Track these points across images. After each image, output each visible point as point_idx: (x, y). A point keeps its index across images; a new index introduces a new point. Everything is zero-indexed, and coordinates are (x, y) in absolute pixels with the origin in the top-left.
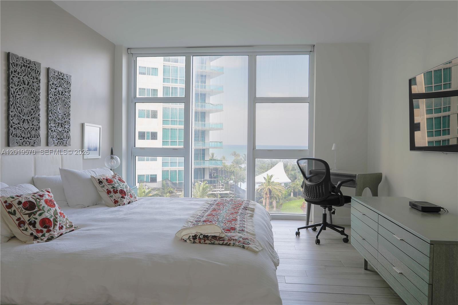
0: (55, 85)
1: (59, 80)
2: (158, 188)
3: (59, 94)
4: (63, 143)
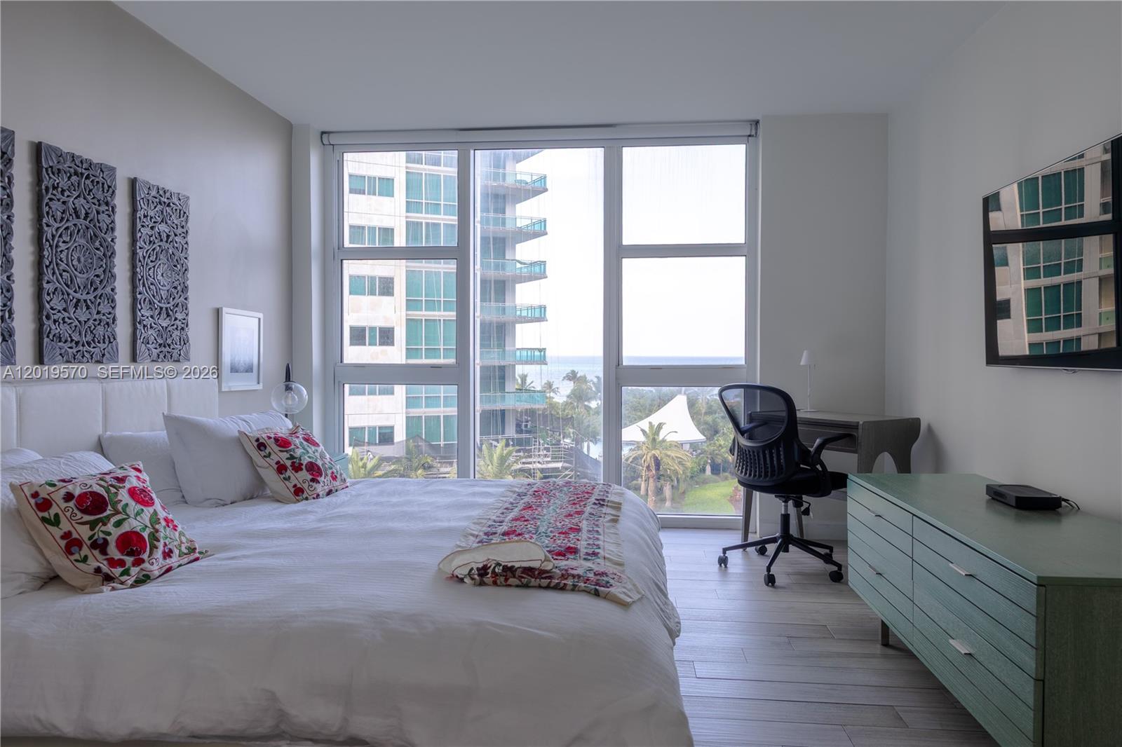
0: (151, 218)
1: (159, 206)
2: (397, 458)
3: (161, 240)
4: (171, 356)
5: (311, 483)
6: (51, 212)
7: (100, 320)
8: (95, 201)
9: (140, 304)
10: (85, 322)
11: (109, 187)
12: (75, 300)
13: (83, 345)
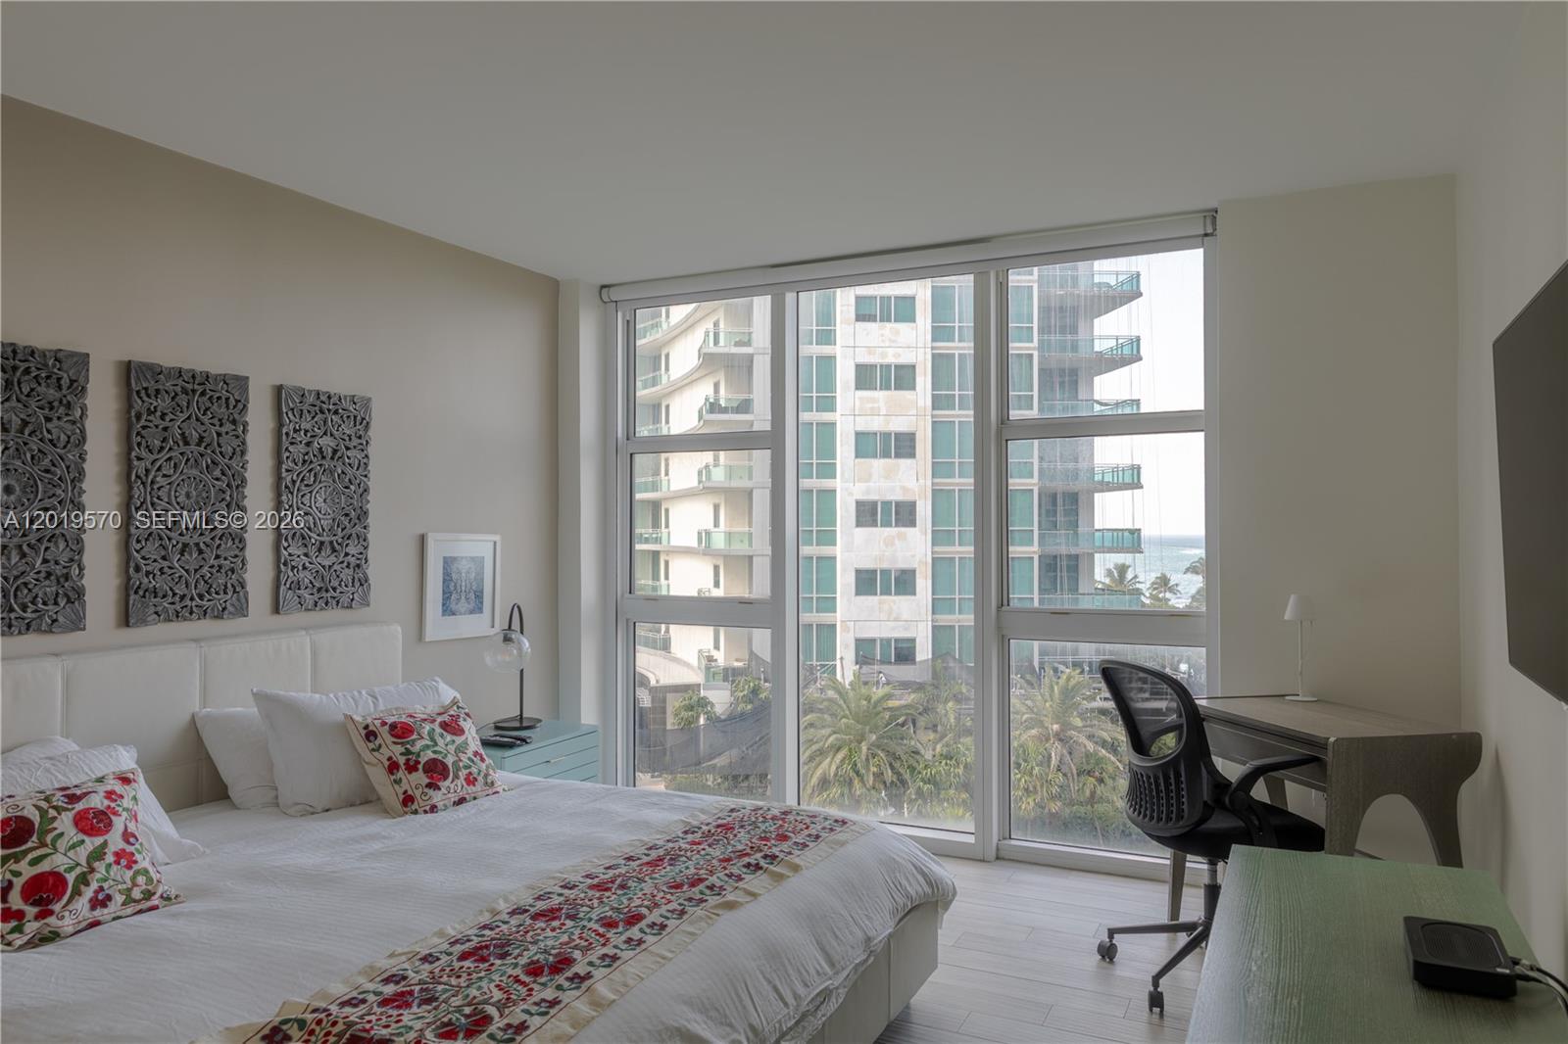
0: (306, 431)
1: (320, 416)
2: (918, 683)
3: (323, 458)
4: (338, 602)
5: (426, 790)
6: (144, 442)
7: (220, 567)
8: (215, 421)
9: (286, 540)
10: (196, 571)
11: (237, 401)
12: (180, 545)
13: (192, 599)
